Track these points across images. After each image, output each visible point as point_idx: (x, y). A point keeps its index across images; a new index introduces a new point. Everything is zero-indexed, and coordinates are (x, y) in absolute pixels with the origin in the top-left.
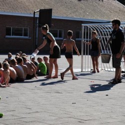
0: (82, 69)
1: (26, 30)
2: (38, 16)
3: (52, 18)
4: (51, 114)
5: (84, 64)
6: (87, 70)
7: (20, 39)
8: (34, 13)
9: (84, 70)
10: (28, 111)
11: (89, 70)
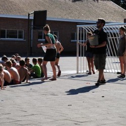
0: (78, 70)
1: (20, 32)
2: (33, 18)
3: (47, 19)
4: (47, 117)
5: (79, 65)
6: (82, 72)
7: (15, 41)
8: (29, 14)
9: (79, 72)
10: (24, 114)
11: (85, 71)
